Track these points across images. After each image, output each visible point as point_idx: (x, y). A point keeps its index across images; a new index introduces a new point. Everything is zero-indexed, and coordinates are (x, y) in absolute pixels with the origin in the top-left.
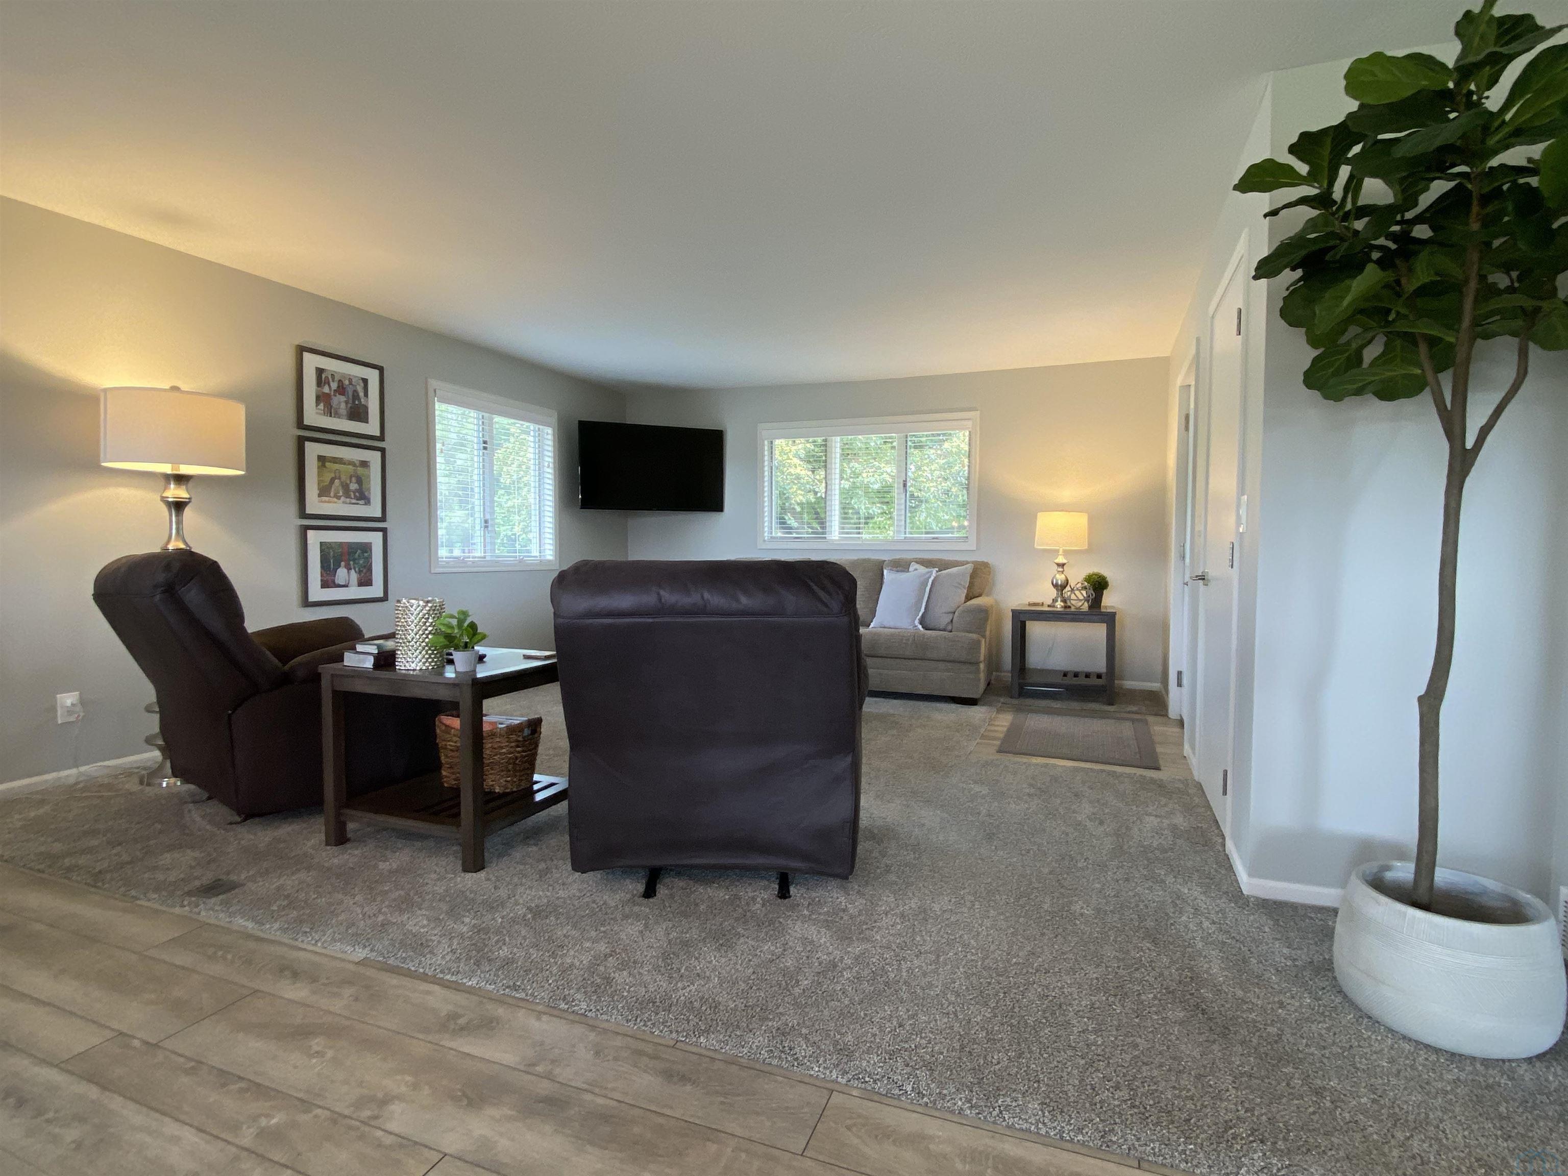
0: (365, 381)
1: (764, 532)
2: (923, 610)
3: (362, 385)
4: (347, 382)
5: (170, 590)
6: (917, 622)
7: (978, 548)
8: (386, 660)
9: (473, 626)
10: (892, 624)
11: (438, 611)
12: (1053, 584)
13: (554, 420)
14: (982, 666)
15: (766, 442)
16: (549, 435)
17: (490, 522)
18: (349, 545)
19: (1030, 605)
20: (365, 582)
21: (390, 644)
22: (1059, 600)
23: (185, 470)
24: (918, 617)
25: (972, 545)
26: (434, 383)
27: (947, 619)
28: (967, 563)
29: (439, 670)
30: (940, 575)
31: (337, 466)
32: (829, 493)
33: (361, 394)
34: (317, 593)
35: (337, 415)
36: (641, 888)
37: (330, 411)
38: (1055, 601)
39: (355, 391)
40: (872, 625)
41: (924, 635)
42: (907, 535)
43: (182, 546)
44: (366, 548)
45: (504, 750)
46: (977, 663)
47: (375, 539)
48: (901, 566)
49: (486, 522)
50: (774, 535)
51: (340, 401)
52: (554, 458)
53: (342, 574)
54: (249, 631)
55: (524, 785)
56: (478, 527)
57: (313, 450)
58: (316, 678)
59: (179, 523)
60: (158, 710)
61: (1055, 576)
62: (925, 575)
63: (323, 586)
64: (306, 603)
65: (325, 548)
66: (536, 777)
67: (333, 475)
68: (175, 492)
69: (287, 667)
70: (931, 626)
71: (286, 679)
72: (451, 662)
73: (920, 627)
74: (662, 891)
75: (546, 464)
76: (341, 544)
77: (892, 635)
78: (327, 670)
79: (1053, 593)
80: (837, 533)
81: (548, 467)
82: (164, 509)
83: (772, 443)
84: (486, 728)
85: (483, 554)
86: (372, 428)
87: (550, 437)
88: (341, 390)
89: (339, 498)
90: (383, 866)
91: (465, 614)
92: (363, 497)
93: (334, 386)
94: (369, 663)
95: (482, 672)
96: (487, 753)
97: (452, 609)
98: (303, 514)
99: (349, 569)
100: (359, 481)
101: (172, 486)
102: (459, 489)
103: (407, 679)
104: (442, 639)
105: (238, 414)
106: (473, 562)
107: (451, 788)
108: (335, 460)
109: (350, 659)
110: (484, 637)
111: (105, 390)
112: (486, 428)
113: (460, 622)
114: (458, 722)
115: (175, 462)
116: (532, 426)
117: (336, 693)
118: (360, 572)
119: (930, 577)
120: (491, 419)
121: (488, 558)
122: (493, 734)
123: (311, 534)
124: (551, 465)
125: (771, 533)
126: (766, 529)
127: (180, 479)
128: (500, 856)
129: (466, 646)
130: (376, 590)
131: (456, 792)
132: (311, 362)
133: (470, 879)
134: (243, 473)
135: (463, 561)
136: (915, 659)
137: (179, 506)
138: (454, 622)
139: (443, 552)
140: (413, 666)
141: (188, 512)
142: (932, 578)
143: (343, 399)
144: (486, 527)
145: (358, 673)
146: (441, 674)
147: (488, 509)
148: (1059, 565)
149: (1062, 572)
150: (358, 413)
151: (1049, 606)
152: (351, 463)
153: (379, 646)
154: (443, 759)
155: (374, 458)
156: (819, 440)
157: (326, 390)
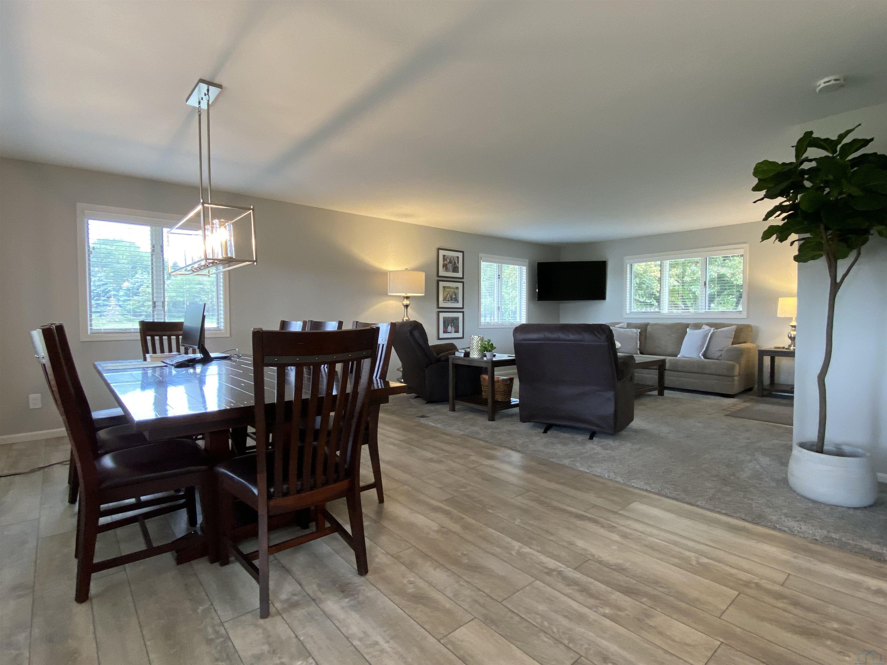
0: (458, 257)
1: (626, 309)
2: (704, 349)
3: (457, 259)
4: (452, 259)
5: (411, 332)
6: (700, 355)
7: (748, 317)
8: (467, 354)
9: (492, 344)
10: (688, 356)
11: (482, 339)
12: (788, 336)
13: (527, 264)
14: (736, 378)
15: (628, 265)
16: (524, 269)
17: (500, 308)
18: (452, 318)
19: (776, 348)
20: (457, 331)
21: (468, 350)
22: (792, 345)
23: (409, 295)
24: (702, 352)
25: (744, 315)
26: (481, 255)
27: (718, 354)
28: (733, 325)
29: (482, 358)
30: (716, 332)
31: (449, 290)
32: (661, 289)
33: (457, 263)
34: (442, 335)
35: (450, 271)
36: (542, 431)
37: (447, 270)
38: (790, 346)
39: (455, 262)
40: (679, 356)
41: (703, 361)
42: (707, 310)
43: (407, 319)
44: (457, 319)
45: (501, 387)
46: (733, 376)
47: (460, 315)
48: (697, 326)
49: (499, 308)
50: (632, 311)
51: (450, 266)
52: (527, 280)
53: (450, 328)
54: (430, 345)
55: (507, 400)
56: (495, 310)
57: (442, 284)
58: (447, 360)
59: (407, 311)
60: (402, 370)
61: (790, 332)
62: (707, 330)
63: (444, 333)
64: (439, 339)
65: (444, 318)
66: (511, 399)
67: (447, 293)
68: (406, 302)
69: (438, 357)
70: (711, 356)
71: (439, 360)
72: (486, 356)
73: (702, 357)
74: (549, 432)
75: (523, 282)
76: (449, 318)
77: (687, 361)
78: (451, 356)
79: (789, 342)
80: (666, 310)
81: (524, 283)
82: (403, 307)
83: (631, 265)
84: (495, 379)
85: (497, 321)
86: (460, 275)
87: (525, 271)
88: (450, 262)
89: (449, 301)
90: (466, 417)
91: (489, 341)
92: (456, 300)
93: (448, 261)
94: (462, 355)
95: (494, 359)
96: (496, 387)
97: (486, 339)
98: (438, 307)
99: (452, 327)
100: (455, 295)
101: (405, 300)
102: (489, 288)
103: (474, 360)
104: (483, 349)
105: (423, 275)
106: (494, 324)
107: (485, 399)
108: (449, 287)
109: (457, 354)
110: (495, 348)
111: (390, 272)
112: (500, 270)
113: (488, 343)
114: (487, 376)
115: (406, 293)
116: (517, 267)
117: (453, 364)
118: (455, 328)
119: (710, 332)
120: (502, 266)
121: (499, 323)
122: (498, 381)
123: (441, 314)
124: (525, 283)
125: (631, 310)
126: (628, 308)
127: (407, 298)
128: (500, 419)
129: (490, 351)
130: (460, 335)
131: (487, 399)
132: (442, 253)
133: (491, 423)
134: (424, 295)
135: (490, 324)
136: (699, 373)
137: (407, 306)
138: (487, 343)
139: (482, 320)
140: (475, 356)
141: (409, 308)
142: (711, 333)
143: (451, 265)
144: (499, 310)
145: (459, 358)
146: (483, 359)
147: (499, 303)
148: (793, 326)
149: (795, 330)
150: (455, 269)
151: (786, 349)
152: (453, 288)
153: (465, 350)
154: (483, 389)
155: (460, 285)
156: (659, 263)
157: (446, 262)
